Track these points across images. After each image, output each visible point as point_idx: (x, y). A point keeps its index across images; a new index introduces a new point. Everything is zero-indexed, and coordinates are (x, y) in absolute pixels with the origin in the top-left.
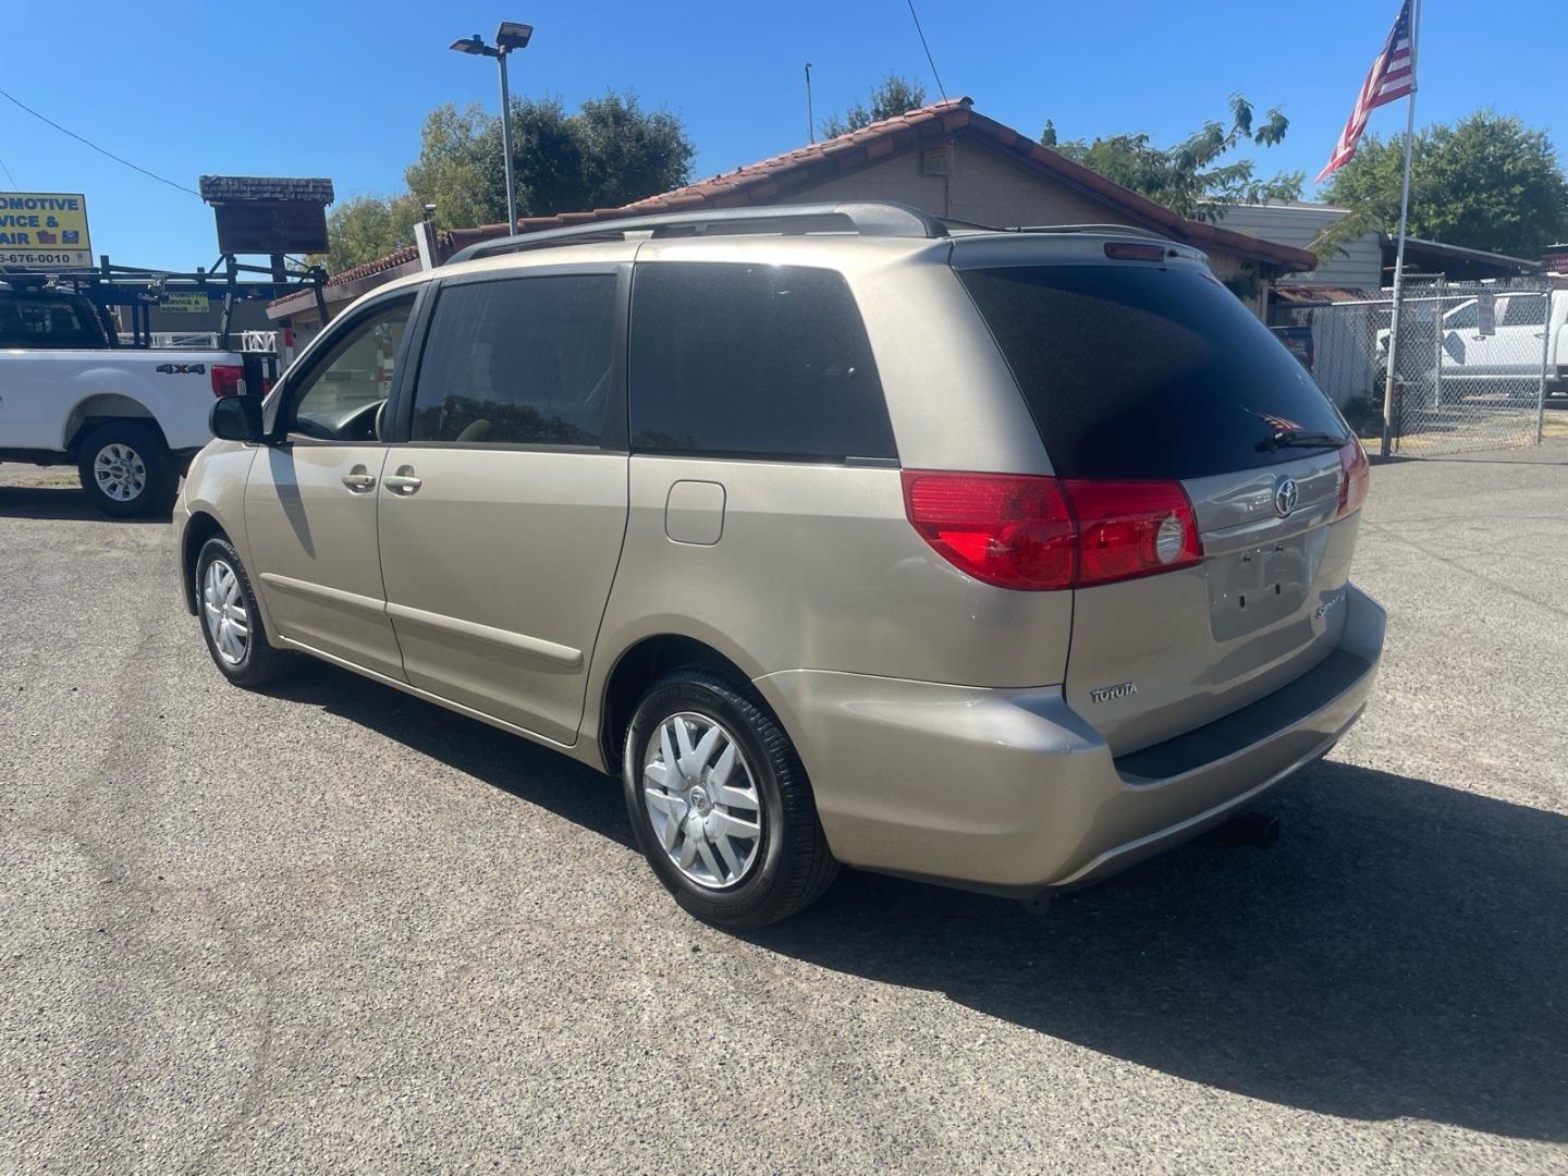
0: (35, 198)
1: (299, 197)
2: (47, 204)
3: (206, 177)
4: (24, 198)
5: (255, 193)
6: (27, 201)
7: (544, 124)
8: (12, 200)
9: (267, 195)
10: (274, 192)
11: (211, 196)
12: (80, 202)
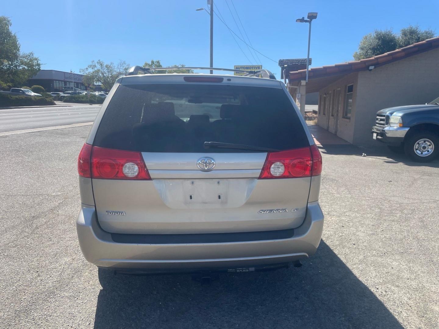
0: (251, 66)
1: (302, 63)
2: (254, 68)
3: (280, 60)
4: (249, 66)
5: (291, 63)
6: (250, 67)
7: (384, 37)
8: (247, 67)
9: (294, 63)
10: (296, 63)
11: (281, 64)
12: (261, 67)
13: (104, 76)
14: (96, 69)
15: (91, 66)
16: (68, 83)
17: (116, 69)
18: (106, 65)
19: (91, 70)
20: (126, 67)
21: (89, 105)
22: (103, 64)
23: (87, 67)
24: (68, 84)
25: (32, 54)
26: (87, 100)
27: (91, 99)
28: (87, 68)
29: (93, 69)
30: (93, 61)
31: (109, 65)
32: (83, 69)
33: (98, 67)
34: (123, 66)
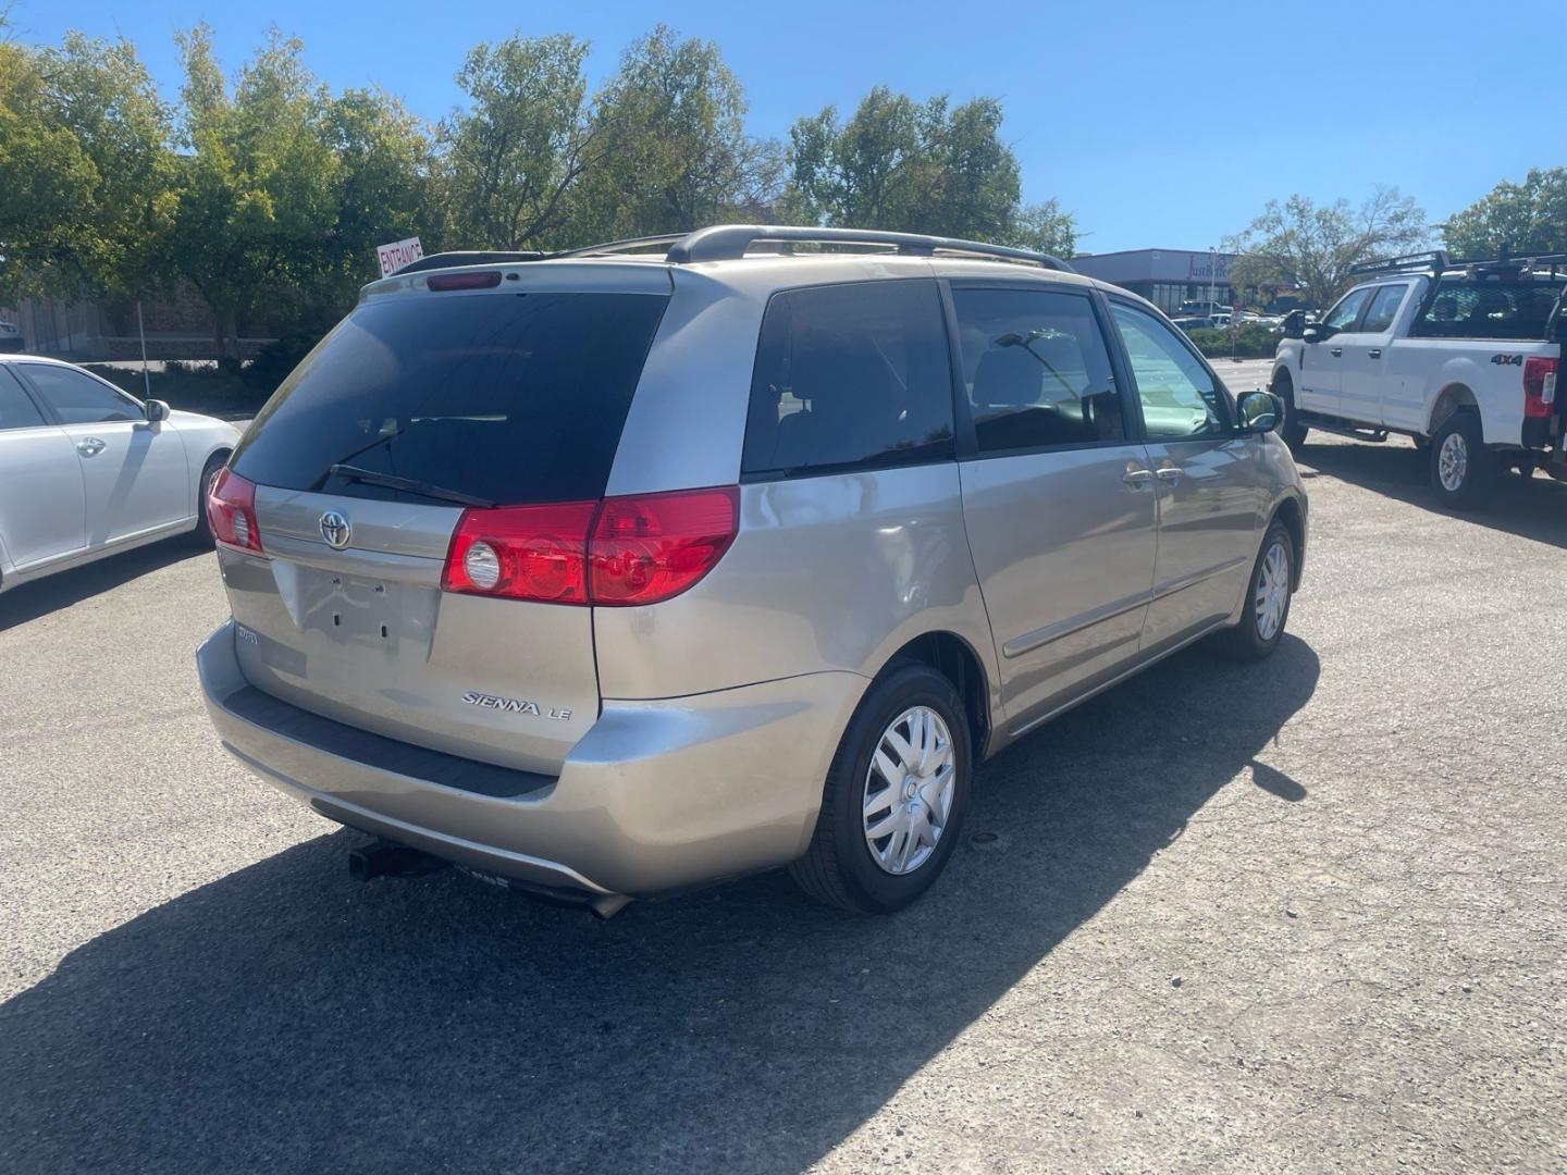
13: (1307, 255)
14: (1279, 231)
15: (1262, 221)
16: (1201, 288)
17: (1353, 224)
18: (1320, 213)
19: (1260, 238)
20: (1398, 210)
21: (1230, 362)
22: (1309, 208)
23: (1247, 226)
24: (1198, 293)
25: (1052, 205)
26: (1229, 345)
27: (1242, 341)
28: (1248, 233)
29: (1268, 231)
30: (1272, 204)
31: (1331, 211)
32: (1234, 233)
33: (1290, 222)
34: (1387, 206)
